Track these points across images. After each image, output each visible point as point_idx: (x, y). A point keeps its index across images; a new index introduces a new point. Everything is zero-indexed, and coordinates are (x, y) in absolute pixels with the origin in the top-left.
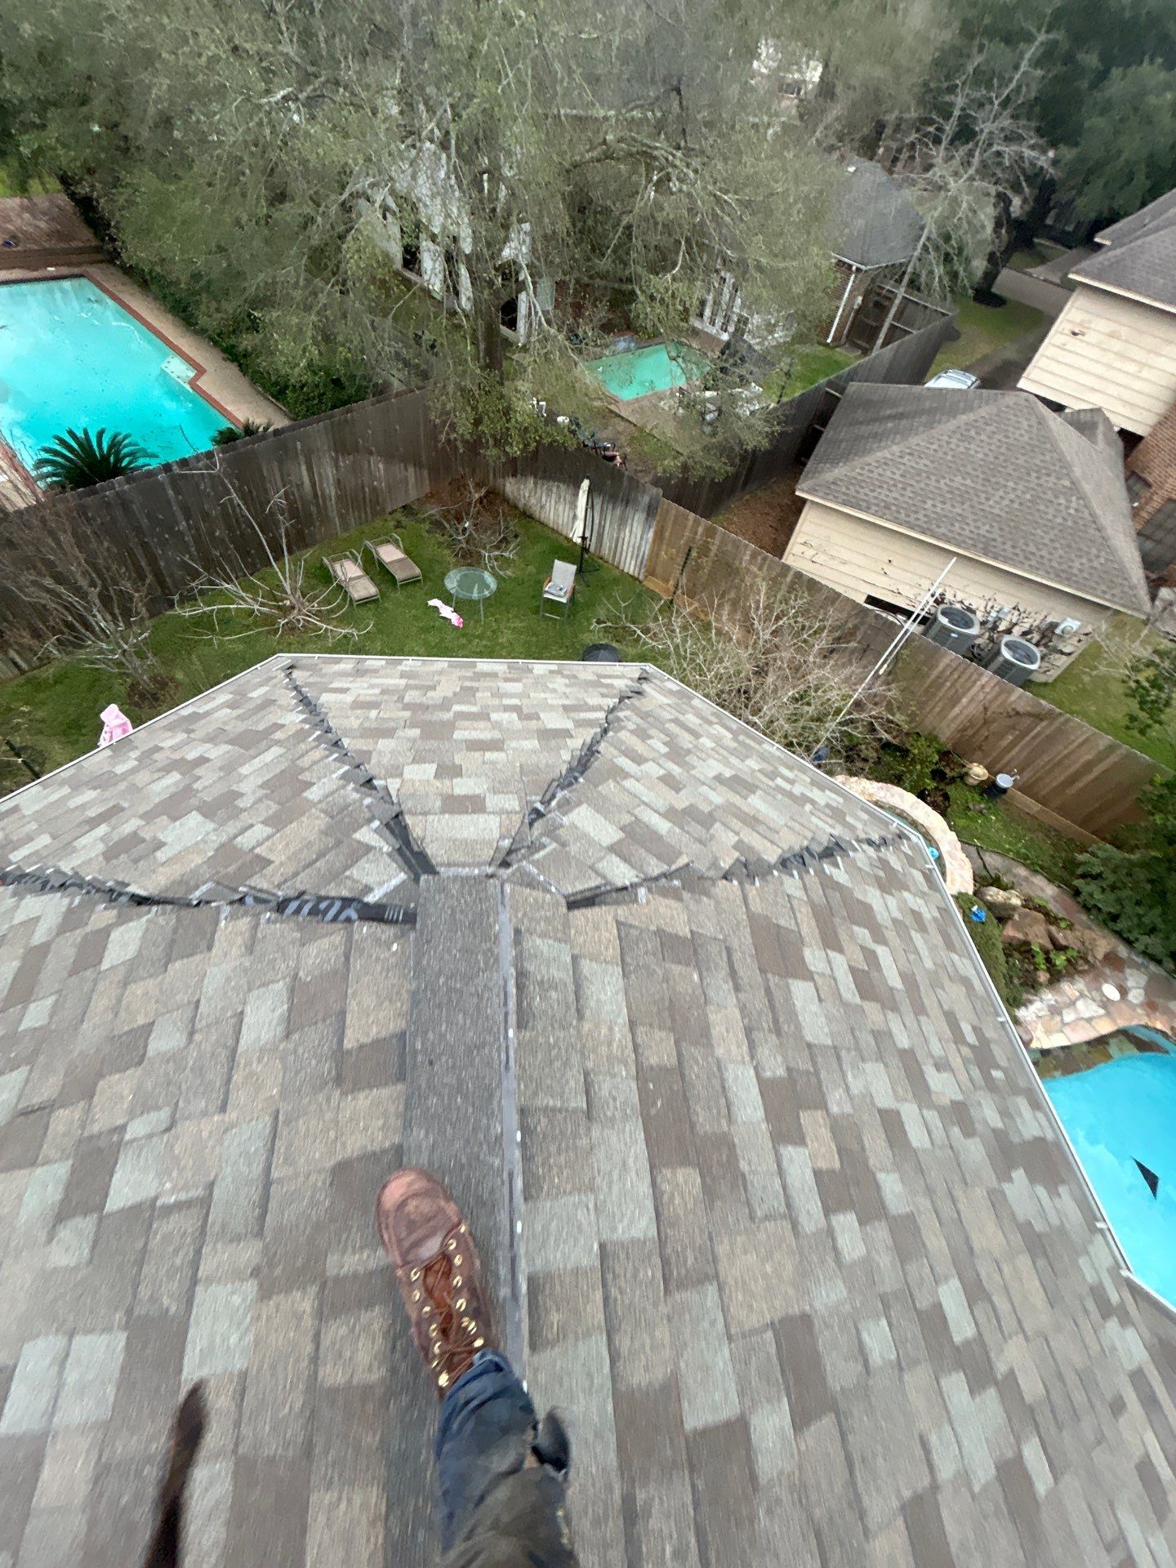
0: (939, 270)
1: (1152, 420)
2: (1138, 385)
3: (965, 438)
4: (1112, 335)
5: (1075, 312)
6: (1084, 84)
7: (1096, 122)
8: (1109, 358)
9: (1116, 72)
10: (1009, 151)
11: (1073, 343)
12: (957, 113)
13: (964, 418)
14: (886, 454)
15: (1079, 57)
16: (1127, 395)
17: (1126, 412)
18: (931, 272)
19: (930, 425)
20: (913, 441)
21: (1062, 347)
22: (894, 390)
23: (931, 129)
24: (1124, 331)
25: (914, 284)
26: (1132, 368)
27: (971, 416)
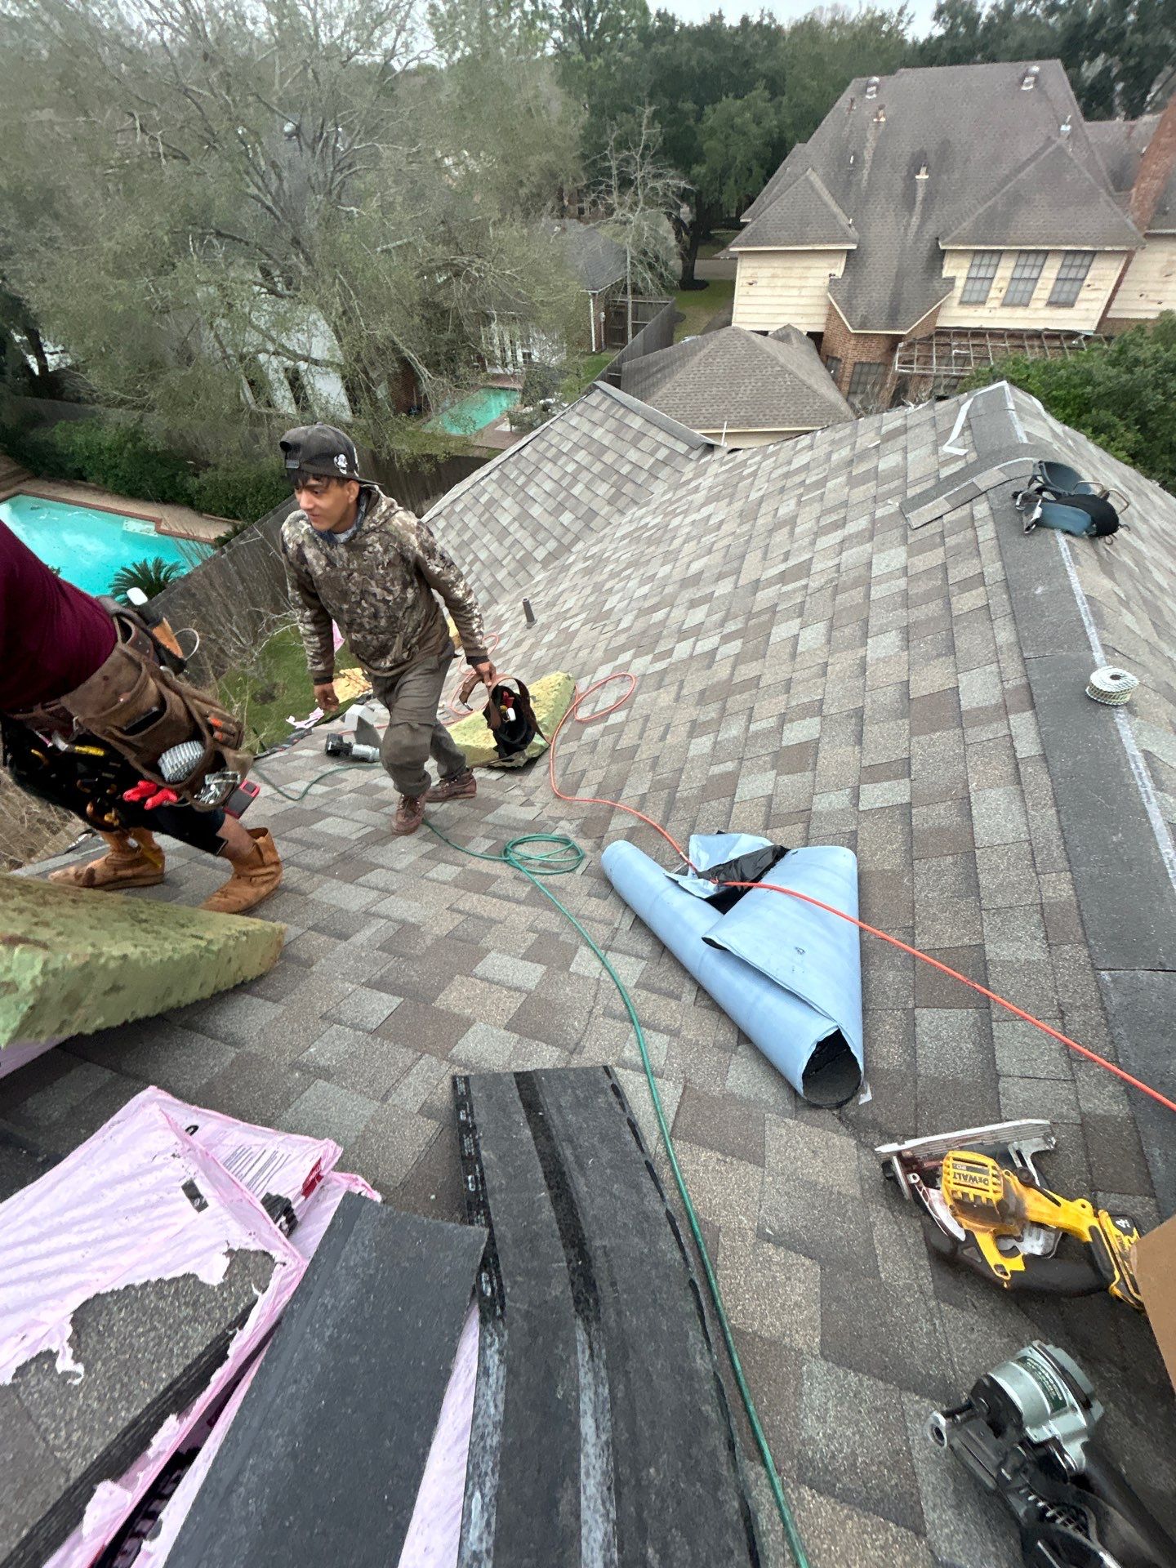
0: (648, 276)
1: (823, 320)
2: (803, 301)
3: (707, 365)
4: (774, 276)
5: (745, 272)
6: (691, 122)
7: (709, 144)
8: (778, 291)
9: (708, 109)
10: (659, 184)
11: (752, 290)
12: (615, 172)
13: (702, 353)
14: (664, 390)
15: (680, 105)
16: (800, 310)
17: (804, 320)
18: (644, 279)
19: (683, 366)
20: (677, 377)
21: (748, 295)
22: (651, 357)
23: (603, 187)
24: (779, 272)
25: (636, 291)
26: (795, 292)
27: (706, 351)
